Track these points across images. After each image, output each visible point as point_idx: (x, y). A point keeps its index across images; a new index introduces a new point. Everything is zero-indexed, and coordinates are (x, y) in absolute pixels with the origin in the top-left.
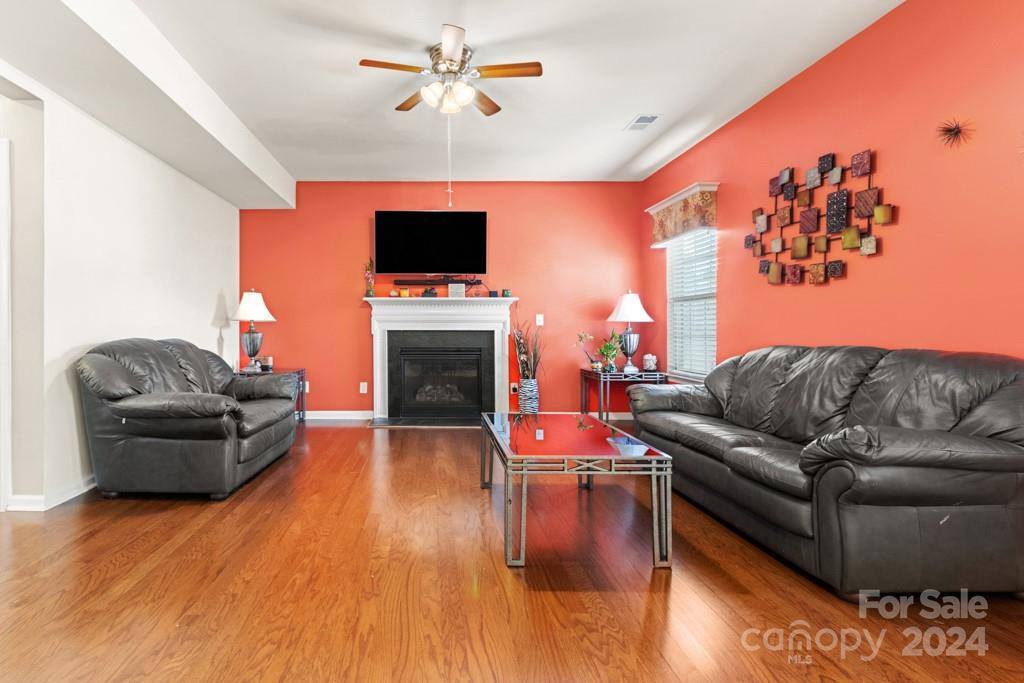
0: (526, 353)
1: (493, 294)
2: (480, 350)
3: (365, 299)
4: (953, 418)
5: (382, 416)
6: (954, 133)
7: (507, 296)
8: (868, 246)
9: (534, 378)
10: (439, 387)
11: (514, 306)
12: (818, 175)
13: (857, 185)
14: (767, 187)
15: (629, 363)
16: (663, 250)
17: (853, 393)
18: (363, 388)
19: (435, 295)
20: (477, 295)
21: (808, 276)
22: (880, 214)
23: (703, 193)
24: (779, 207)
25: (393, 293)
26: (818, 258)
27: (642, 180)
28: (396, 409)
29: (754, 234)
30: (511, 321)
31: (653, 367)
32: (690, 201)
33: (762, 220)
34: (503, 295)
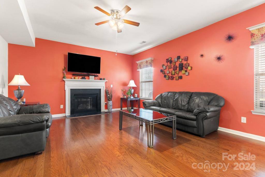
0: (109, 94)
1: (100, 79)
2: (97, 94)
3: (63, 79)
4: (207, 103)
5: (69, 115)
6: (202, 56)
7: (105, 80)
8: (187, 74)
9: (111, 101)
10: (84, 105)
11: (106, 82)
12: (177, 59)
13: (184, 62)
14: (165, 61)
15: (132, 96)
16: (139, 71)
17: (189, 100)
18: (62, 107)
19: (85, 79)
20: (97, 79)
21: (174, 78)
22: (189, 68)
23: (151, 60)
24: (168, 65)
25: (73, 78)
26: (176, 75)
27: (133, 55)
28: (73, 112)
29: (163, 69)
30: (105, 86)
31: (137, 97)
32: (148, 61)
33: (164, 67)
34: (104, 80)
